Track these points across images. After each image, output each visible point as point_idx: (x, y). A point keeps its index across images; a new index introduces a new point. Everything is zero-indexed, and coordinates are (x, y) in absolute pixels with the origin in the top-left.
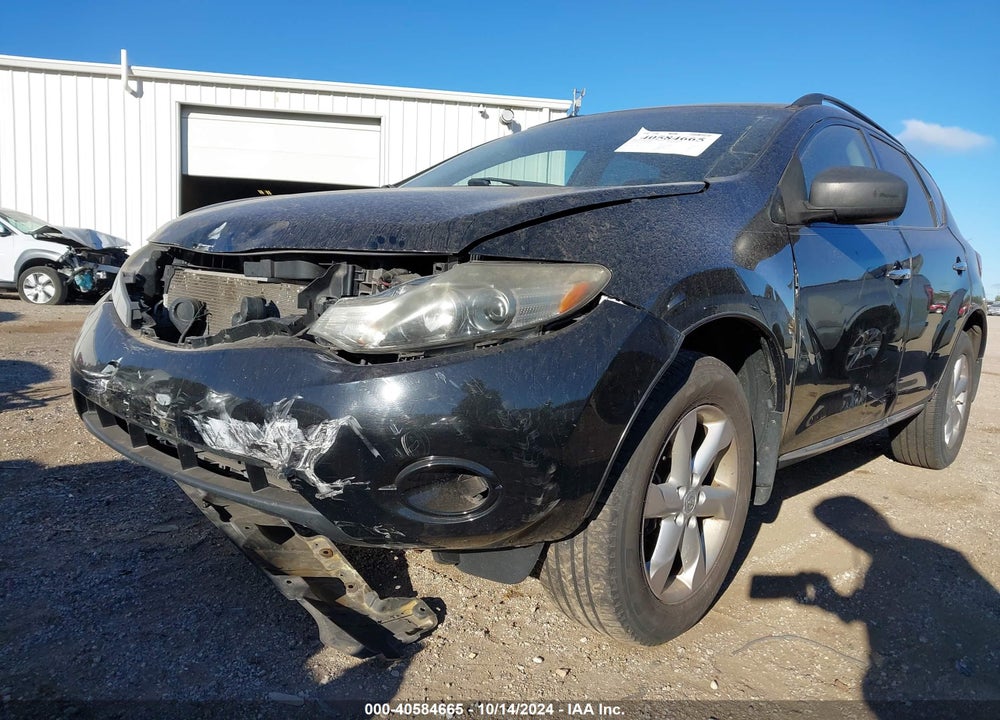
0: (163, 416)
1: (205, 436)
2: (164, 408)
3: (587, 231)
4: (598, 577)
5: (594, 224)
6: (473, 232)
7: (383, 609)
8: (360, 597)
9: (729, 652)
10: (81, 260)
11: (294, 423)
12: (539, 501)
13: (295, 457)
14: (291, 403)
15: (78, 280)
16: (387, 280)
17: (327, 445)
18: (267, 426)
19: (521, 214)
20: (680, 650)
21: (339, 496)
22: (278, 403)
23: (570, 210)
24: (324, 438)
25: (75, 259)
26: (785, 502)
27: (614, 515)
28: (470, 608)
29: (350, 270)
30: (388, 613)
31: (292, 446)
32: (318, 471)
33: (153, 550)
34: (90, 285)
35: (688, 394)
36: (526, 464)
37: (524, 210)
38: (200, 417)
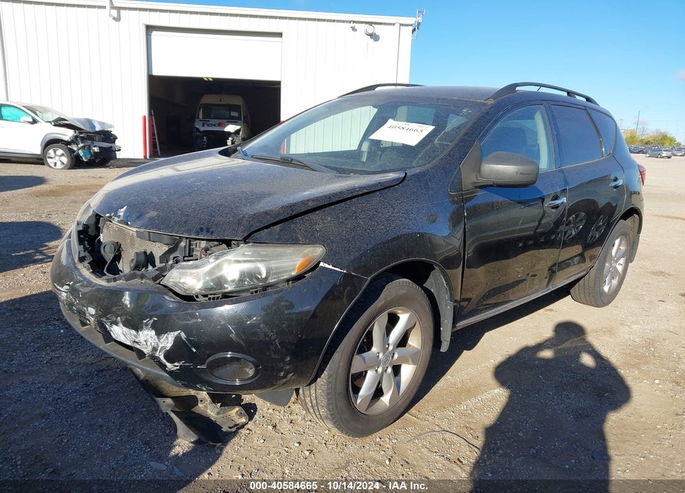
0: (92, 319)
1: (111, 333)
2: (92, 316)
3: (316, 225)
4: (323, 406)
5: (322, 219)
6: (252, 226)
7: (218, 413)
8: (206, 407)
9: (406, 440)
10: (83, 139)
11: (153, 332)
12: (282, 374)
13: (155, 349)
14: (151, 321)
15: (81, 153)
16: (206, 250)
17: (169, 346)
18: (140, 333)
19: (279, 214)
20: (378, 440)
21: (177, 370)
22: (145, 321)
23: (309, 210)
24: (168, 341)
25: (78, 139)
26: (486, 334)
27: (330, 376)
28: (270, 411)
29: (188, 243)
30: (221, 416)
31: (153, 344)
32: (166, 357)
33: (103, 370)
34: (89, 156)
35: (379, 305)
36: (273, 356)
37: (282, 211)
38: (109, 324)
